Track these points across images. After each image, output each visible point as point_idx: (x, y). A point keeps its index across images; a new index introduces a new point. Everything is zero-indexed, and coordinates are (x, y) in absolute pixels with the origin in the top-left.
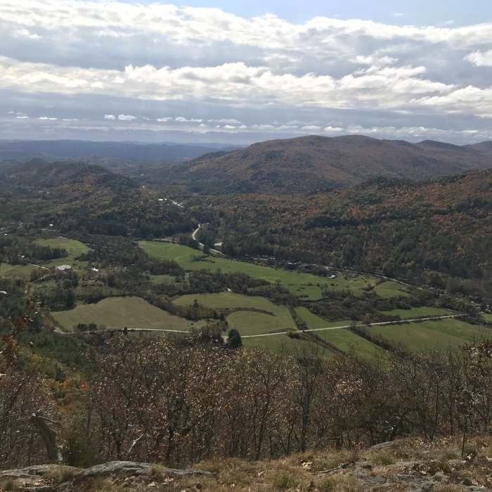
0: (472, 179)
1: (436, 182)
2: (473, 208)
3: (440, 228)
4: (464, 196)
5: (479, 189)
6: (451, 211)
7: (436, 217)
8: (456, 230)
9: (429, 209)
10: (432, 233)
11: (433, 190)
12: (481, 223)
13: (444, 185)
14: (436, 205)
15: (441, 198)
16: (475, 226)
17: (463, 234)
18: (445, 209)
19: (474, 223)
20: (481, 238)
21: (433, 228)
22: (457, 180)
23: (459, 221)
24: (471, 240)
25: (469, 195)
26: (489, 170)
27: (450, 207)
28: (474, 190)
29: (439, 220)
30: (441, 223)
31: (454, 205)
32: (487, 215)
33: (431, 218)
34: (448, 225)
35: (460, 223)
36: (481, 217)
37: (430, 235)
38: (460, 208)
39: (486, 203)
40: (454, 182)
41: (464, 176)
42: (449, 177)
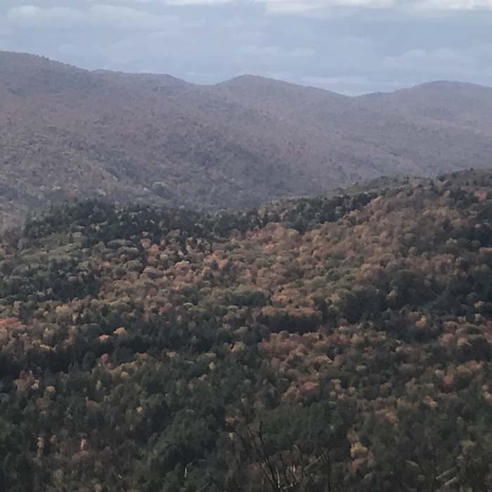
0: (390, 209)
1: (277, 219)
2: (397, 304)
3: (291, 379)
4: (366, 270)
5: (413, 242)
6: (326, 318)
7: (277, 340)
8: (345, 385)
9: (255, 314)
10: (268, 396)
11: (267, 248)
12: (424, 357)
13: (301, 229)
14: (277, 298)
15: (294, 275)
16: (406, 367)
17: (368, 396)
18: (309, 311)
19: (402, 358)
20: (424, 407)
21: (272, 380)
22: (344, 211)
23: (353, 352)
24: (391, 415)
25: (383, 263)
26: (442, 179)
27: (321, 304)
28: (395, 245)
29: (287, 351)
30: (295, 363)
31: (335, 298)
32: (442, 331)
33: (265, 345)
34: (317, 366)
35: (356, 360)
36: (421, 336)
37: (259, 405)
38: (356, 309)
39: (436, 288)
40: (332, 218)
41: (365, 200)
42: (316, 204)
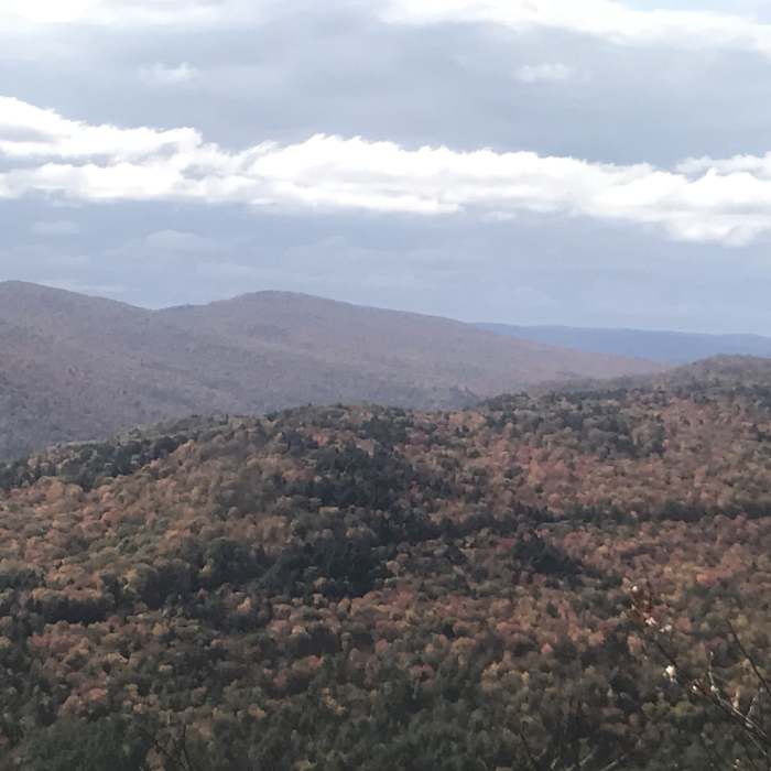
0: (204, 458)
1: (53, 472)
2: (211, 584)
3: (70, 686)
4: (172, 536)
5: (234, 501)
6: (118, 602)
7: (54, 634)
8: (143, 692)
9: (23, 598)
10: (41, 708)
11: (39, 511)
12: (247, 652)
13: (86, 485)
14: (53, 577)
15: (76, 546)
16: (223, 665)
17: (176, 706)
18: (97, 594)
19: (220, 654)
20: (249, 719)
21: (46, 687)
22: (143, 461)
23: (156, 648)
24: (206, 731)
25: (194, 529)
26: (271, 418)
27: (112, 584)
28: (211, 506)
29: (65, 648)
30: (77, 663)
31: (131, 575)
32: (271, 616)
33: (36, 641)
34: (107, 668)
35: (160, 658)
36: (247, 625)
37: (28, 721)
38: (159, 589)
39: (264, 560)
40: (128, 471)
41: (170, 446)
42: (106, 451)
